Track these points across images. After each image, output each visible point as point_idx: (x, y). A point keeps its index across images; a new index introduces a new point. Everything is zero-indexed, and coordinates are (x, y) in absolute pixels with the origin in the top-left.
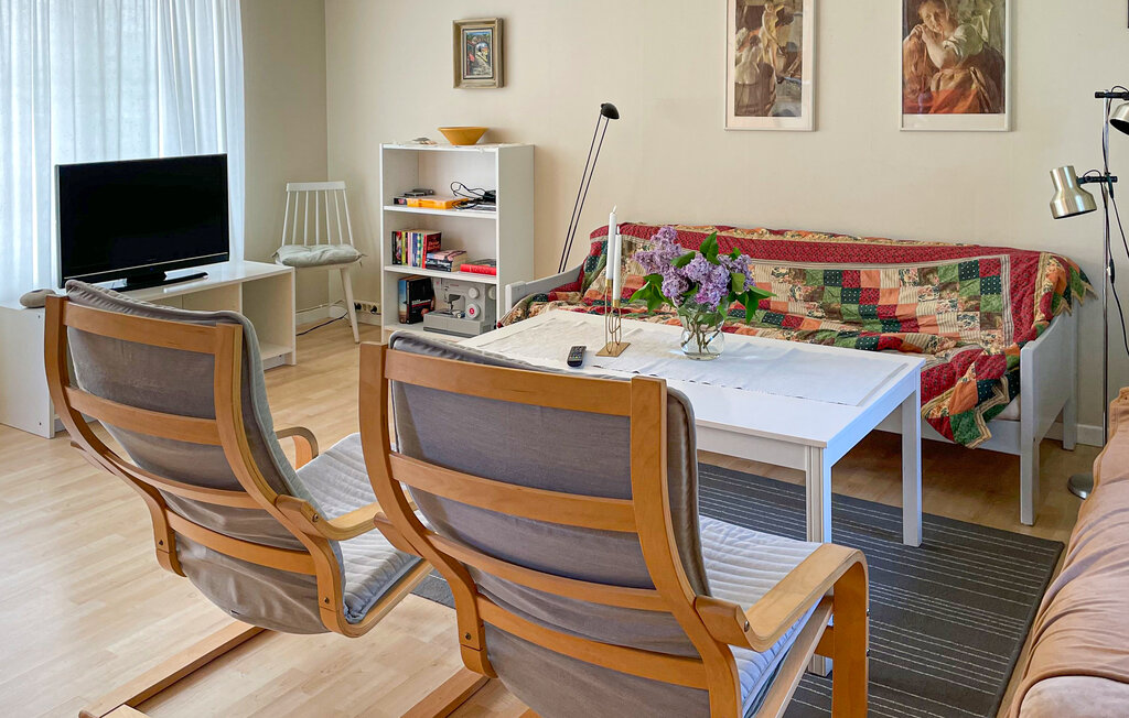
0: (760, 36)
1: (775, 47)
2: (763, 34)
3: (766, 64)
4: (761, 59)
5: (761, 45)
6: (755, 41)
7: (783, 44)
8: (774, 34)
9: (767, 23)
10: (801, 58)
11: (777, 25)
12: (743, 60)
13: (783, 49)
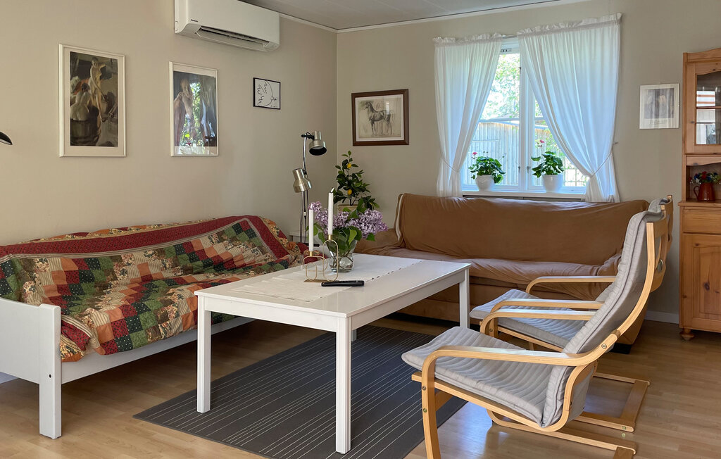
0: (89, 85)
1: (100, 94)
2: (91, 83)
3: (93, 106)
4: (90, 102)
5: (90, 92)
6: (85, 88)
7: (106, 93)
8: (99, 85)
9: (94, 75)
10: (117, 104)
11: (101, 78)
12: (76, 101)
13: (105, 96)
